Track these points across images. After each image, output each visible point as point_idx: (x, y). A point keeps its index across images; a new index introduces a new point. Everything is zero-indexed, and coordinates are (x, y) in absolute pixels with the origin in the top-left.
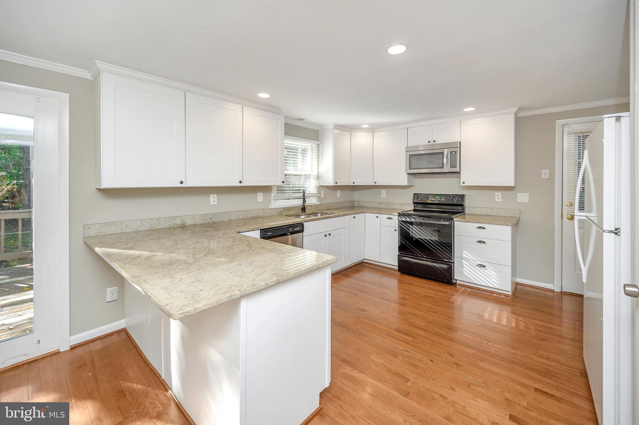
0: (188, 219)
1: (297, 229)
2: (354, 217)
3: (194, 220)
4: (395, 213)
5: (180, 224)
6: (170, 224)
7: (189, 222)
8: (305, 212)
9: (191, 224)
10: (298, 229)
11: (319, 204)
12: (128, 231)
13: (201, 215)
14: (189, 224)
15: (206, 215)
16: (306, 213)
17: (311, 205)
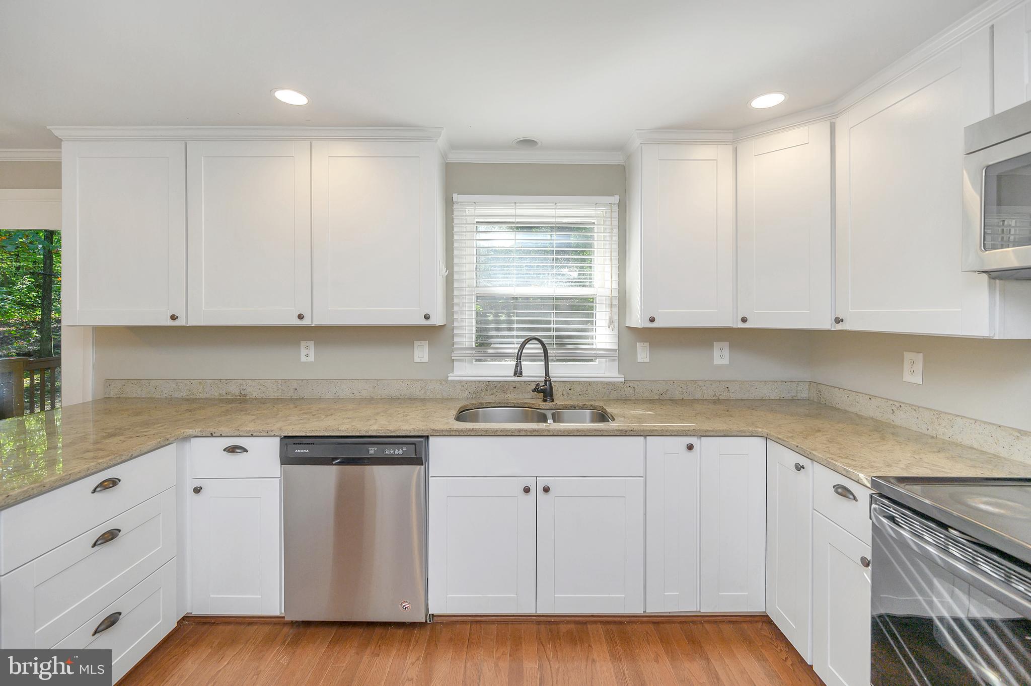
0: (251, 386)
1: (397, 452)
2: (690, 447)
3: (264, 389)
4: (861, 476)
5: (237, 393)
6: (221, 392)
7: (253, 392)
8: (553, 400)
9: (257, 397)
10: (401, 452)
11: (623, 380)
12: (157, 397)
13: (277, 381)
14: (254, 396)
15: (285, 381)
16: (556, 402)
17: (589, 382)
